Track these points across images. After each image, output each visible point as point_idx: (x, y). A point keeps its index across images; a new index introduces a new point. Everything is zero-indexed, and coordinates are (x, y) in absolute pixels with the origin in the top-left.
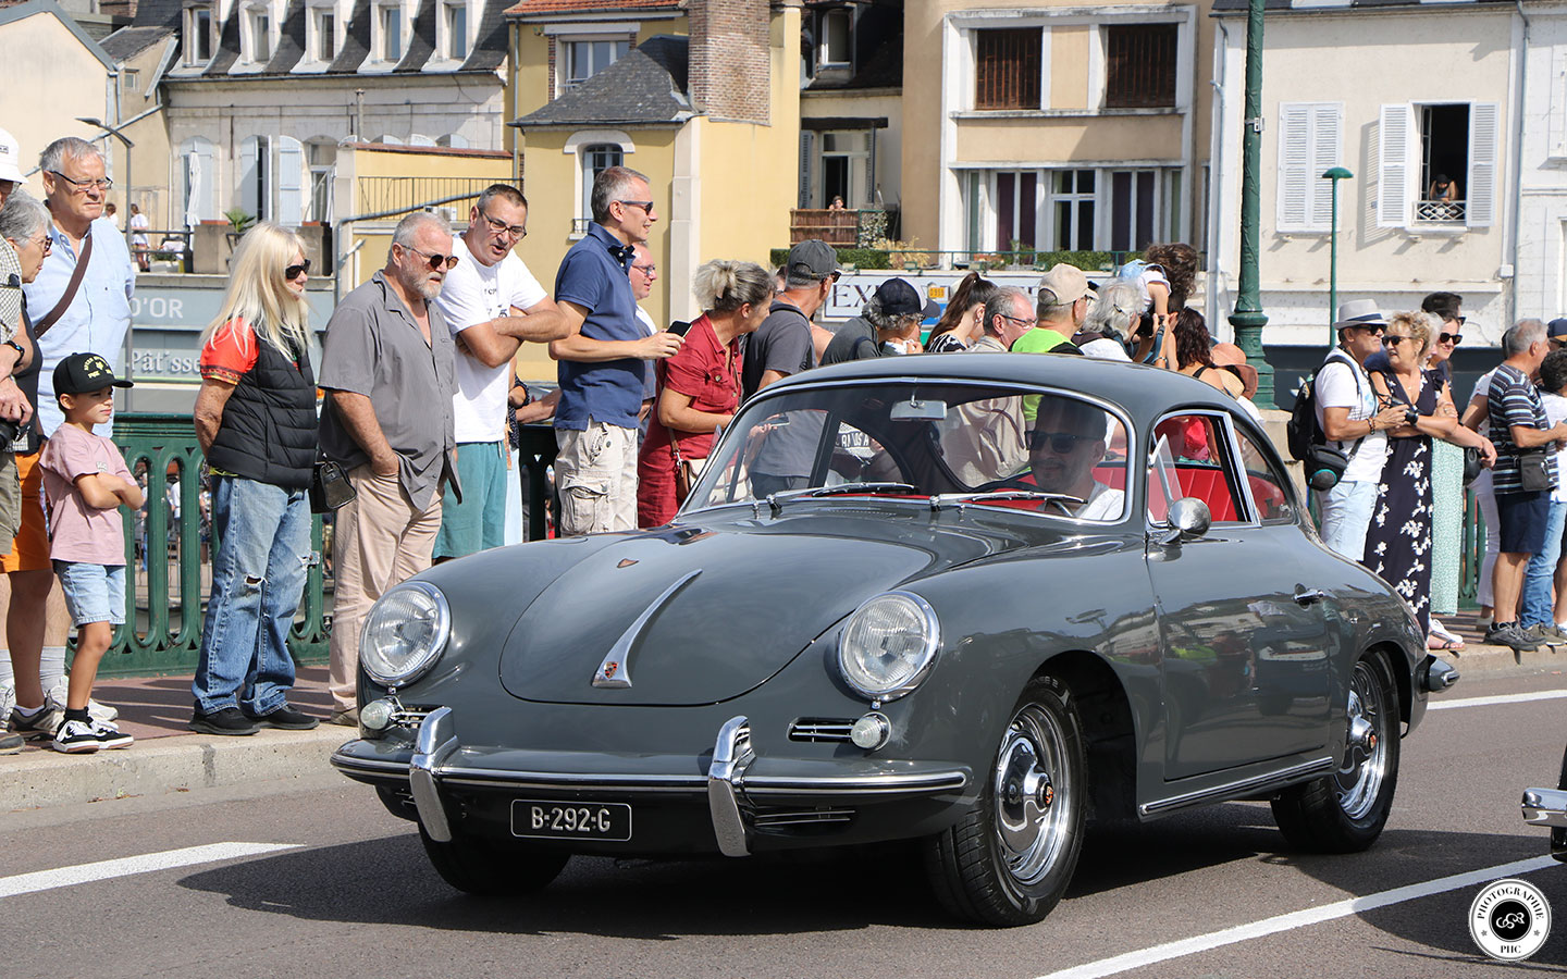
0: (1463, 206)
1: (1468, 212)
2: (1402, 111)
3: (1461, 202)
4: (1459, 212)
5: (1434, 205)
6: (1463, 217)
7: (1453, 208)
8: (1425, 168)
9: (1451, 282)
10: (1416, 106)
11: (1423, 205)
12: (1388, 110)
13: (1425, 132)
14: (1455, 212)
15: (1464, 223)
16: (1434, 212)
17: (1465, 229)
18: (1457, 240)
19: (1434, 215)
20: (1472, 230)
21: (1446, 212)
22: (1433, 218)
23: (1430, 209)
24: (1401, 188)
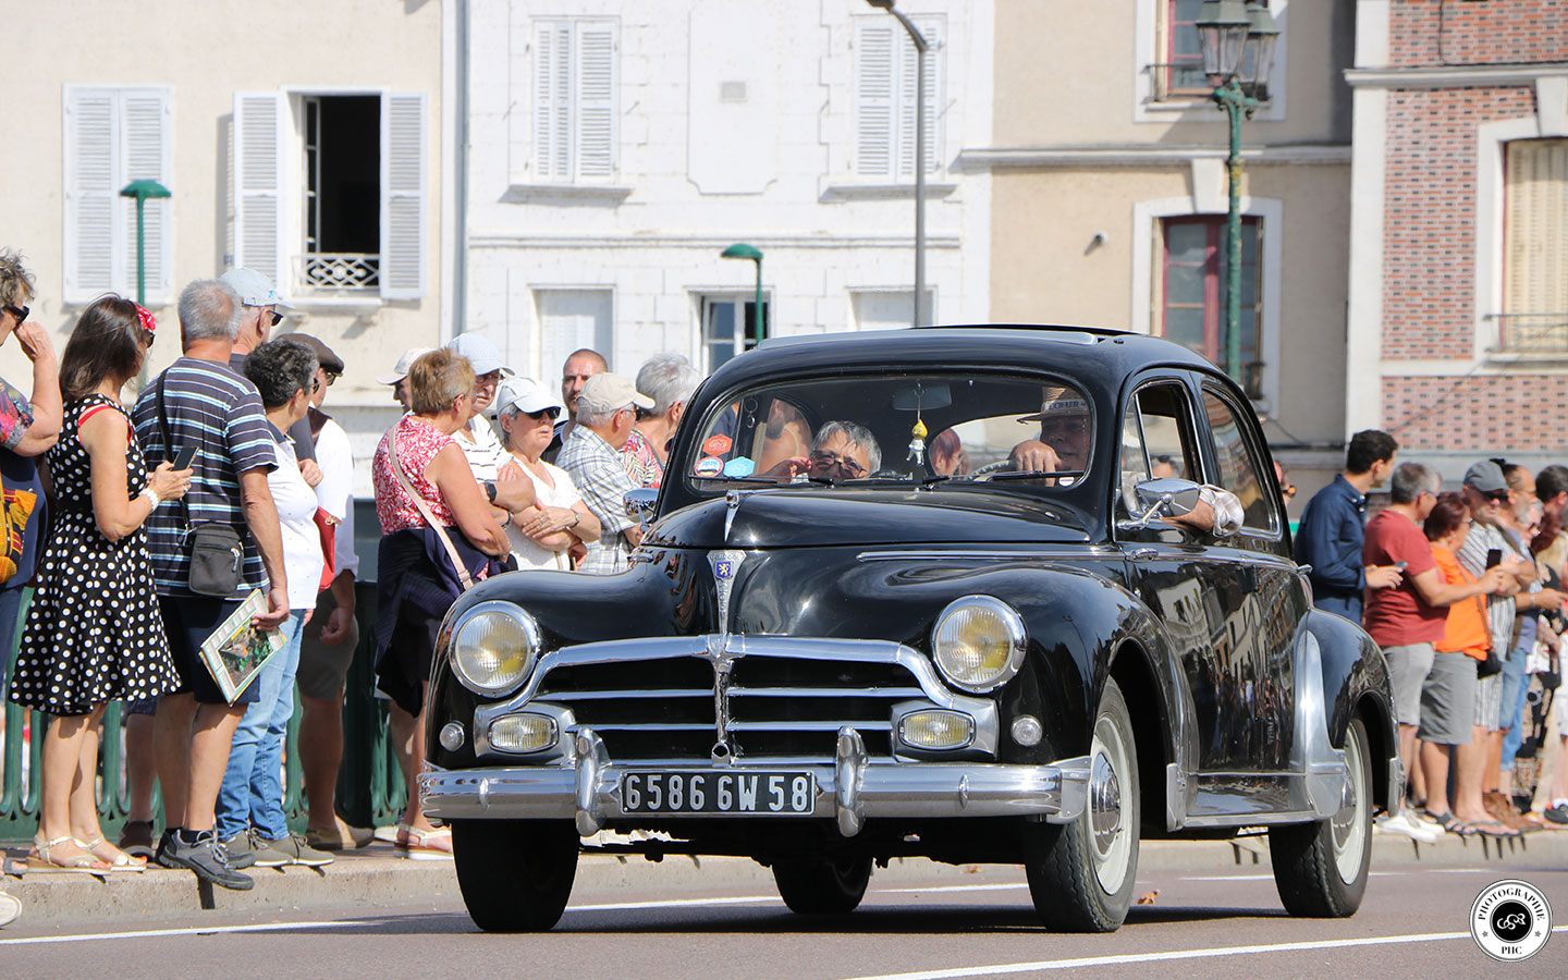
0: (376, 264)
1: (384, 273)
2: (270, 104)
3: (372, 257)
4: (369, 273)
5: (330, 262)
6: (375, 282)
7: (359, 267)
8: (312, 201)
9: (360, 389)
10: (293, 95)
11: (310, 261)
12: (247, 101)
13: (311, 140)
14: (361, 273)
15: (377, 293)
16: (330, 272)
17: (376, 301)
18: (365, 319)
19: (329, 278)
20: (391, 303)
21: (349, 273)
22: (329, 283)
23: (322, 267)
24: (273, 231)
